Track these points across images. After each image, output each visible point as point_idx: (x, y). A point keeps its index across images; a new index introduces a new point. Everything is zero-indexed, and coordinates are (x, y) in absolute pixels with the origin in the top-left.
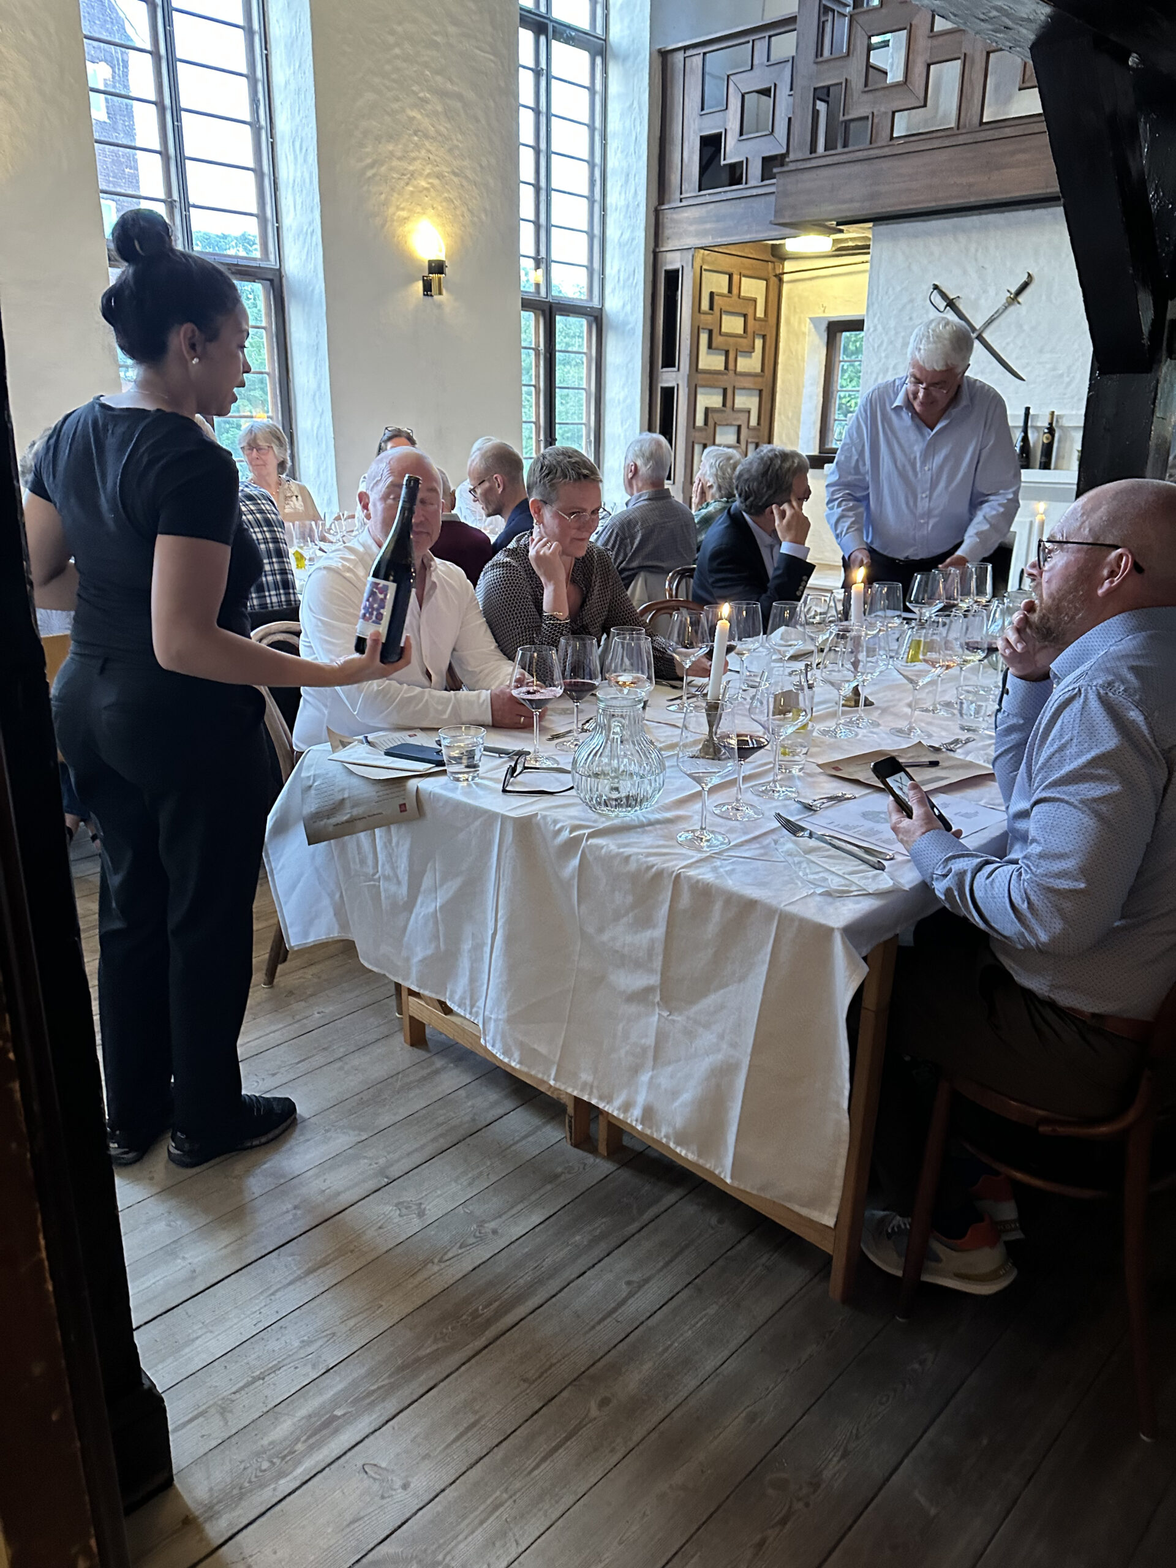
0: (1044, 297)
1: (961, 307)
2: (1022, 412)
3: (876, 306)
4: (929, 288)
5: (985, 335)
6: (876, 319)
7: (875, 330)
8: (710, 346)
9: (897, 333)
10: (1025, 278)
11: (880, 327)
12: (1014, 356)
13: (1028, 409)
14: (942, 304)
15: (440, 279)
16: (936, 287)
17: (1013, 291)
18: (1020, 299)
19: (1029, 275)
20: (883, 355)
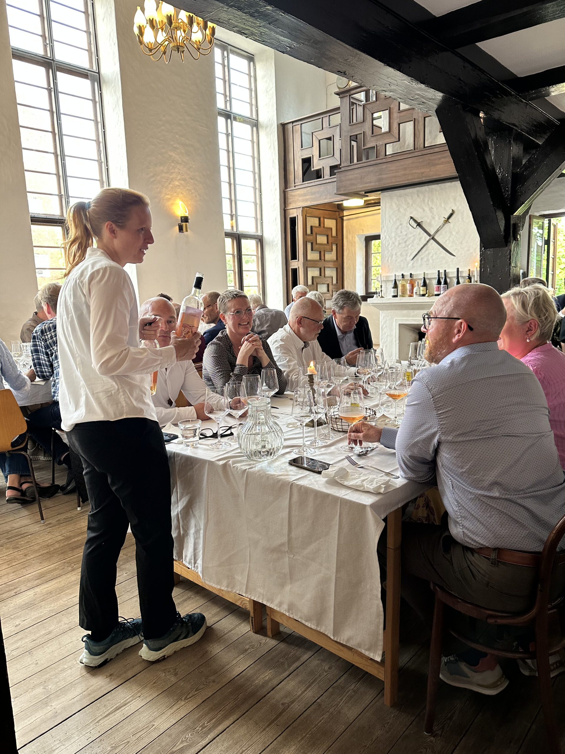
0: (460, 219)
1: (424, 226)
2: (456, 270)
3: (385, 227)
4: (408, 218)
5: (435, 237)
6: (386, 234)
7: (386, 238)
8: (312, 250)
9: (396, 239)
10: (451, 212)
11: (387, 237)
12: (450, 245)
13: (458, 269)
14: (415, 225)
15: (186, 225)
16: (411, 218)
17: (446, 217)
18: (450, 220)
19: (453, 210)
20: (390, 249)
